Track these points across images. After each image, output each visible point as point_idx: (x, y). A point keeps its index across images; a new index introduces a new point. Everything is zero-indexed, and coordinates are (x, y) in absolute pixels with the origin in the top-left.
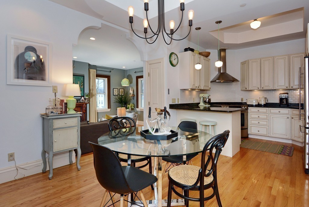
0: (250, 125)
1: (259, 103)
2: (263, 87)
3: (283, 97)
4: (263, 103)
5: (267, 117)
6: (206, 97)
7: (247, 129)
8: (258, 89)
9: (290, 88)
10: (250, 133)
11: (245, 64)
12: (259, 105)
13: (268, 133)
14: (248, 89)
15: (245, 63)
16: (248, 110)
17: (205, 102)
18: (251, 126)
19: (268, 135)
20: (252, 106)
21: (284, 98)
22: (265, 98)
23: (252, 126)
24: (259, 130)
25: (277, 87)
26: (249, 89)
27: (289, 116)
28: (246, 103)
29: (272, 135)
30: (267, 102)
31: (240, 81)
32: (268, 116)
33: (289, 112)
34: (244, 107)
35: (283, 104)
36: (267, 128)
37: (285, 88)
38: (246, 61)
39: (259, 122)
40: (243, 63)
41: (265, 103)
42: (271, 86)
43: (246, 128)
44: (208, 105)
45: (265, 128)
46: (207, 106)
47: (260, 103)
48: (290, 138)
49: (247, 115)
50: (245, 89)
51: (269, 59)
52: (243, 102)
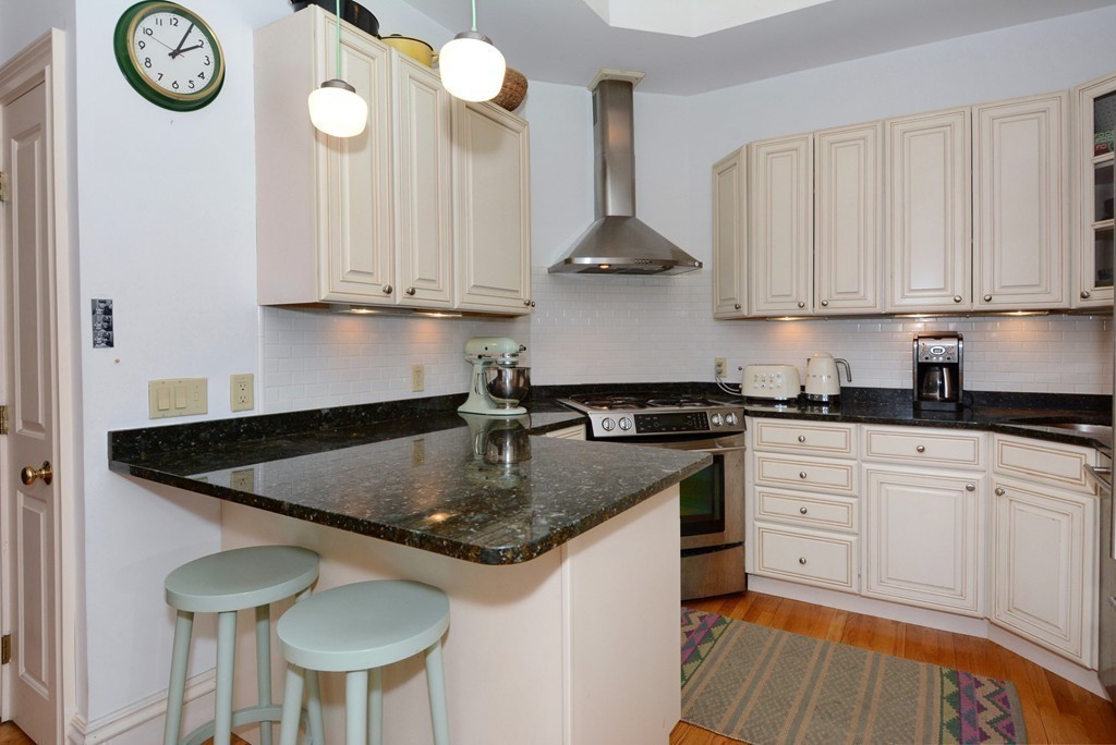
0: (758, 524)
1: (803, 388)
2: (824, 298)
3: (934, 360)
4: (824, 387)
5: (849, 477)
6: (501, 360)
7: (741, 543)
8: (802, 312)
9: (978, 306)
10: (757, 572)
11: (732, 172)
12: (804, 406)
13: (855, 576)
14: (745, 313)
15: (732, 162)
16: (747, 434)
17: (495, 390)
18: (762, 532)
19: (854, 589)
20: (765, 407)
21: (941, 366)
22: (838, 362)
23: (770, 531)
24: (804, 557)
25: (904, 297)
26: (755, 313)
27: (979, 476)
28: (736, 386)
29: (877, 590)
30: (845, 384)
31: (707, 266)
32: (855, 469)
33: (976, 454)
34: (725, 417)
35: (934, 399)
36: (849, 545)
37: (947, 303)
38: (737, 153)
39: (806, 505)
40: (723, 169)
41: (835, 392)
42: (870, 296)
43: (732, 541)
44: (514, 406)
45: (840, 542)
46: (510, 412)
47: (808, 391)
48: (980, 613)
49: (742, 461)
50: (730, 311)
51: (862, 134)
52: (724, 381)
